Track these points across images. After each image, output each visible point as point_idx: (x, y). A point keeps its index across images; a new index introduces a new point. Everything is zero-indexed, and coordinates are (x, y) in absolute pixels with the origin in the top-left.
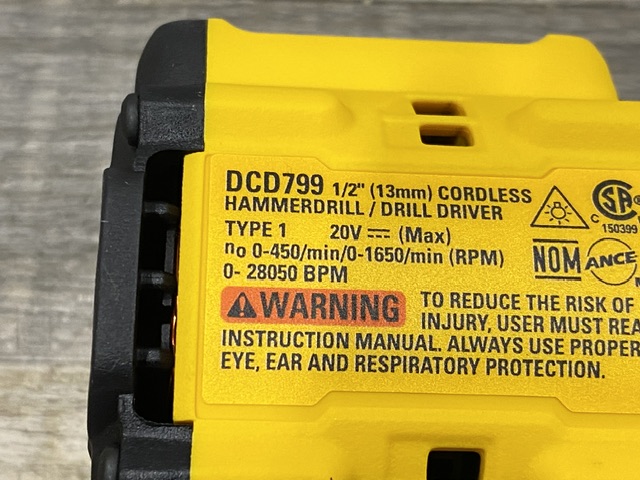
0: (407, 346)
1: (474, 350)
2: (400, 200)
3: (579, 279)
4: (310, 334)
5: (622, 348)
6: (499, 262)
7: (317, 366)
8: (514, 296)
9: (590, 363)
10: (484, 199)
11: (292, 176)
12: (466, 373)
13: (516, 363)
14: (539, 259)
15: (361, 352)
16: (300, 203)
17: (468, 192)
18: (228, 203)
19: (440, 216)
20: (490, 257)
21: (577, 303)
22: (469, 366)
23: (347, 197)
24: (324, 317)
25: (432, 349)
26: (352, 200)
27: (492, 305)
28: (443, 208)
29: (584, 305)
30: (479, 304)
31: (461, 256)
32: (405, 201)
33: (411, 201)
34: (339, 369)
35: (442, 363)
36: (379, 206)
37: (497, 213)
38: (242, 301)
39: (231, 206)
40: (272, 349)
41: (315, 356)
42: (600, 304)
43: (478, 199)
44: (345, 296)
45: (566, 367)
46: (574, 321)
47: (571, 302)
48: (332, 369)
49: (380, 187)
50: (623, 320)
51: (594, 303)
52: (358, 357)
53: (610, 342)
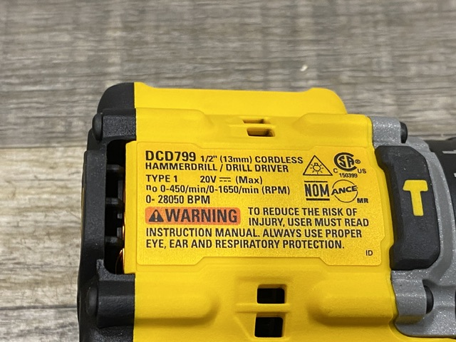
0: (242, 234)
1: (276, 236)
2: (236, 163)
3: (328, 200)
4: (192, 229)
5: (352, 233)
6: (287, 192)
7: (196, 245)
8: (296, 209)
9: (336, 242)
10: (279, 162)
11: (179, 153)
12: (273, 247)
13: (298, 243)
14: (308, 190)
15: (218, 238)
16: (184, 165)
17: (270, 159)
18: (147, 166)
19: (256, 170)
20: (283, 190)
21: (328, 212)
22: (274, 244)
23: (208, 162)
24: (198, 221)
25: (254, 236)
26: (211, 164)
27: (285, 213)
28: (258, 167)
29: (331, 212)
30: (278, 212)
31: (268, 190)
32: (238, 163)
33: (241, 163)
34: (207, 247)
35: (260, 243)
36: (224, 167)
37: (286, 168)
38: (156, 213)
39: (149, 167)
40: (172, 238)
41: (194, 241)
42: (340, 211)
43: (276, 162)
44: (209, 211)
45: (324, 243)
46: (327, 221)
47: (325, 211)
48: (203, 246)
49: (225, 157)
50: (352, 219)
51: (337, 211)
52: (217, 241)
53: (346, 231)
